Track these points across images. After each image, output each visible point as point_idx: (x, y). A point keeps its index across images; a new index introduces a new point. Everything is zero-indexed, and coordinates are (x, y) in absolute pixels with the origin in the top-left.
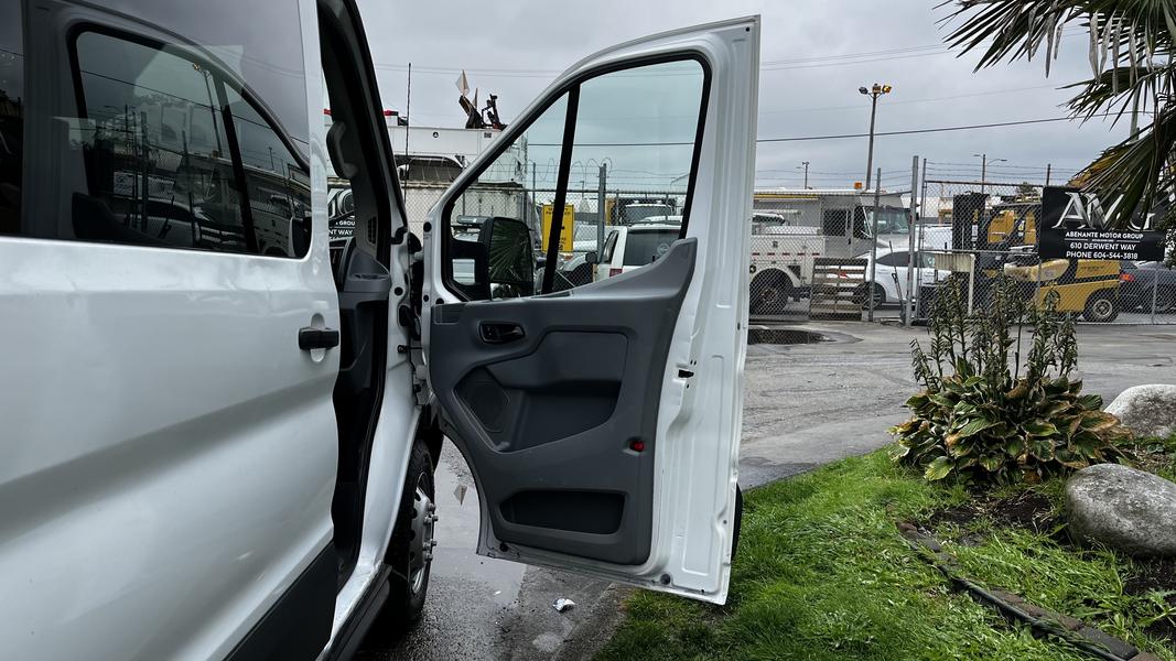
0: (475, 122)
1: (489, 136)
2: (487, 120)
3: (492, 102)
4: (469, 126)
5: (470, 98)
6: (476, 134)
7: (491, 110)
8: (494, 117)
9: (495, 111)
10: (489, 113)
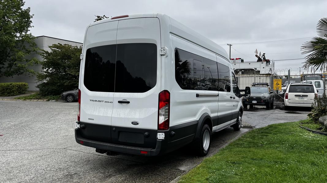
0: (259, 60)
1: (263, 63)
2: (262, 59)
3: (263, 55)
4: (258, 61)
5: (258, 55)
6: (260, 63)
7: (263, 57)
8: (264, 58)
9: (265, 57)
10: (263, 58)
